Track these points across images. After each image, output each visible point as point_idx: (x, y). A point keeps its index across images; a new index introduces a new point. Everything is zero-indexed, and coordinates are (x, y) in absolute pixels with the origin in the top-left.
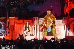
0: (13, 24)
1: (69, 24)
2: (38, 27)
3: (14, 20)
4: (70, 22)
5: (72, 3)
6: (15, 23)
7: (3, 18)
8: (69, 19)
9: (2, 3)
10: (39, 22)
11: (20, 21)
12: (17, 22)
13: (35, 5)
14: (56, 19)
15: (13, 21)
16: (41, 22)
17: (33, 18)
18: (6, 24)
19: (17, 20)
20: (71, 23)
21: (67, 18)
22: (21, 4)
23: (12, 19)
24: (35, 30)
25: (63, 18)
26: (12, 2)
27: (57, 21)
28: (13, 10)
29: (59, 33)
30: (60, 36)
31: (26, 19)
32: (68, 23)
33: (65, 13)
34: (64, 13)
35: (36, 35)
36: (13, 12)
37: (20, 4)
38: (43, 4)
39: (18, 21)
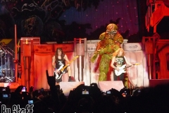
0: (29, 54)
1: (158, 52)
2: (86, 61)
3: (32, 45)
4: (159, 48)
5: (163, 4)
6: (33, 52)
7: (6, 41)
8: (156, 40)
9: (3, 7)
10: (89, 49)
11: (45, 47)
12: (37, 50)
13: (79, 9)
14: (128, 42)
15: (30, 47)
16: (92, 49)
17: (75, 39)
18: (14, 54)
19: (37, 44)
20: (161, 49)
21: (152, 39)
22: (46, 7)
23: (27, 43)
24: (78, 67)
25: (144, 38)
26: (25, 5)
27: (130, 47)
28: (29, 22)
29: (134, 75)
30: (136, 80)
31: (59, 43)
32: (154, 50)
33: (148, 28)
34: (145, 28)
35: (82, 80)
36: (30, 26)
37: (44, 8)
38: (96, 8)
39: (41, 47)
